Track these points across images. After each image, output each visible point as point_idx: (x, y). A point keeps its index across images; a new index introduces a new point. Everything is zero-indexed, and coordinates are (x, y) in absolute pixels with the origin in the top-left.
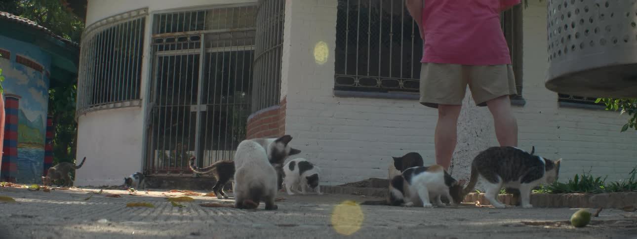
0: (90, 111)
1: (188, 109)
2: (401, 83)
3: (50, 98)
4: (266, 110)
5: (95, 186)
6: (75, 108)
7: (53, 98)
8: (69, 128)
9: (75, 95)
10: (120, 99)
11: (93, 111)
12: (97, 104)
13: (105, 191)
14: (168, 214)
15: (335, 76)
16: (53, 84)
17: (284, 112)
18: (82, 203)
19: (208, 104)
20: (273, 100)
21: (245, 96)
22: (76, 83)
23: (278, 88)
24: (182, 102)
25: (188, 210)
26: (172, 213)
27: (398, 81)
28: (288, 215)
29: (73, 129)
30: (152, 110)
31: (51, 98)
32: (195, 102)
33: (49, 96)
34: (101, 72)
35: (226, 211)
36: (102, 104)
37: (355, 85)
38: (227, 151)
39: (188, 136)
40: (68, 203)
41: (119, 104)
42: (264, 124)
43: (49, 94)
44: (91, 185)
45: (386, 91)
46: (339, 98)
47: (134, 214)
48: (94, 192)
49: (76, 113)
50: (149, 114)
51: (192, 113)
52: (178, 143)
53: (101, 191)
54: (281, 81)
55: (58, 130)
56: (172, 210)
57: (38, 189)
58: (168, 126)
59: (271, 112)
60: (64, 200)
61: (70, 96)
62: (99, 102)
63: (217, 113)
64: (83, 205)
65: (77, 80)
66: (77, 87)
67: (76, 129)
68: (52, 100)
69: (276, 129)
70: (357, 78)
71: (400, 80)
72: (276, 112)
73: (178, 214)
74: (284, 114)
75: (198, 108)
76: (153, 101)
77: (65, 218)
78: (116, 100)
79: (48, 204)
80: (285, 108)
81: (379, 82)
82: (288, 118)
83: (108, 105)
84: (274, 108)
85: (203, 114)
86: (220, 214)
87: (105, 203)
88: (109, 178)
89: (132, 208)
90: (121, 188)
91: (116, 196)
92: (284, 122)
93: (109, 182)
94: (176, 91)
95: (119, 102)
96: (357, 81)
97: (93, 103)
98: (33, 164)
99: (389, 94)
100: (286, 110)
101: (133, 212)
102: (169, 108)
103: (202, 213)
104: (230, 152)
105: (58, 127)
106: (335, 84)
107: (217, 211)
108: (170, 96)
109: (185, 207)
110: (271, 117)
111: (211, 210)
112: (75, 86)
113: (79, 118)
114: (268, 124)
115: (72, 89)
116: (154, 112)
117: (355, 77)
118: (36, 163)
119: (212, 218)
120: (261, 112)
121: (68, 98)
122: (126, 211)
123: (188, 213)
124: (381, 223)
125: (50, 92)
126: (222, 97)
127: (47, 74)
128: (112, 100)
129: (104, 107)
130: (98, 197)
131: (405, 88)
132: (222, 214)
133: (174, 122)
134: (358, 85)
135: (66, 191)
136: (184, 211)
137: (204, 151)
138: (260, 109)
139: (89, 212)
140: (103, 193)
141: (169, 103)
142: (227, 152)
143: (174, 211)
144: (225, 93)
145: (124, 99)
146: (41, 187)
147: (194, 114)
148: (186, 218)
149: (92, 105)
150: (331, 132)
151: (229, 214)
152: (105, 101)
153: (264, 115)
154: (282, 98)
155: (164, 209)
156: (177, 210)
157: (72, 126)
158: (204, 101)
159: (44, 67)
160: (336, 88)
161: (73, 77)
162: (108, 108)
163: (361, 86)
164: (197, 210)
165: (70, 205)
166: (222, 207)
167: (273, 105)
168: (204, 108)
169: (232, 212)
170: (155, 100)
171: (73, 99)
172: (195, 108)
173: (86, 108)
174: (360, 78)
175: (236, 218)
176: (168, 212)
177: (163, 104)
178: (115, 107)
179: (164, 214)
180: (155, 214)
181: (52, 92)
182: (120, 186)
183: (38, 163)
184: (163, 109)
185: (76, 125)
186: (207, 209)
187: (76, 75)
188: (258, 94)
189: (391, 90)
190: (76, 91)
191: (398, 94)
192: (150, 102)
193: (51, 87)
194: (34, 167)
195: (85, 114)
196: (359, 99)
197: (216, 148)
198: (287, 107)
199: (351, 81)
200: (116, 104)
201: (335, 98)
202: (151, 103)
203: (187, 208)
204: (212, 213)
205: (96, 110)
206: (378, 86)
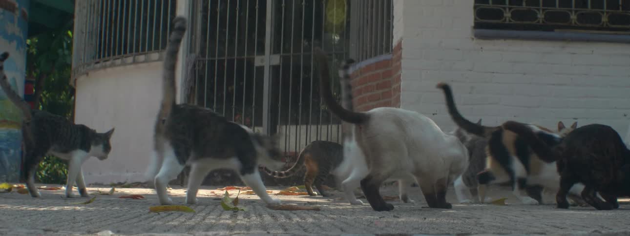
0: (95, 69)
1: (251, 63)
2: (573, 17)
3: (28, 52)
4: (372, 61)
5: (105, 184)
6: (70, 66)
7: (34, 51)
8: (62, 97)
9: (70, 47)
10: (143, 50)
11: (100, 68)
12: (106, 58)
13: (119, 190)
14: (214, 221)
15: (475, 7)
16: (32, 29)
17: (398, 63)
18: (78, 208)
19: (282, 54)
20: (382, 46)
21: (339, 41)
22: (71, 28)
23: (389, 28)
24: (241, 52)
25: (247, 215)
26: (220, 219)
27: (569, 13)
28: (400, 220)
29: (70, 98)
30: (194, 66)
31: (31, 51)
32: (261, 51)
33: (27, 48)
34: (111, 8)
35: (304, 215)
36: (114, 57)
37: (505, 20)
38: (312, 126)
39: (252, 104)
40: (56, 209)
41: (142, 58)
42: (370, 84)
43: (28, 45)
44: (99, 182)
45: (551, 29)
46: (481, 41)
47: (160, 223)
48: (100, 192)
49: (72, 75)
50: (189, 71)
51: (257, 68)
52: (236, 115)
53: (113, 190)
54: (393, 17)
55: (44, 100)
56: (220, 215)
57: (9, 190)
58: (220, 89)
59: (378, 65)
60: (49, 205)
61: (62, 47)
62: (109, 55)
63: (297, 68)
64: (79, 211)
65: (73, 22)
66: (73, 34)
67: (73, 98)
68: (32, 54)
69: (386, 90)
70: (507, 10)
71: (571, 11)
72: (386, 63)
73: (229, 222)
74: (399, 68)
75: (267, 60)
76: (195, 52)
77: (46, 230)
78: (137, 50)
79: (22, 210)
80: (400, 58)
81: (541, 16)
82: (403, 73)
83: (124, 59)
84: (384, 57)
85: (275, 69)
86: (296, 219)
87: (117, 208)
88: (127, 172)
89: (159, 214)
90: (146, 185)
91: (135, 197)
92: (398, 79)
93: (129, 176)
94: (232, 35)
95: (141, 54)
96: (508, 15)
97: (99, 57)
98: (4, 153)
99: (557, 33)
100: (402, 61)
101: (159, 219)
102: (221, 62)
103: (267, 219)
104: (317, 128)
105: (45, 95)
106: (475, 19)
107: (291, 215)
108: (222, 43)
109: (242, 210)
110: (380, 71)
111: (282, 214)
112: (70, 33)
113: (77, 81)
114: (374, 83)
115: (66, 38)
116: (197, 68)
117: (505, 8)
118: (7, 151)
119: (283, 226)
120: (364, 64)
121: (60, 51)
122: (146, 219)
123: (246, 219)
124: (536, 230)
125: (29, 41)
126: (304, 43)
127: (23, 14)
128: (131, 51)
129: (119, 62)
130: (109, 199)
131: (580, 25)
132: (298, 219)
133: (230, 83)
134: (510, 21)
135: (54, 192)
136: (240, 217)
137: (278, 127)
138: (362, 60)
139: (87, 221)
140: (115, 193)
141: (221, 54)
142: (314, 128)
143: (223, 217)
144: (308, 37)
145: (150, 49)
146: (15, 186)
147: (261, 69)
148: (240, 227)
149: (97, 60)
150: (470, 93)
151: (310, 220)
152: (120, 53)
153: (368, 68)
154: (395, 43)
155: (209, 214)
156: (228, 216)
157: (67, 93)
158: (276, 50)
159: (17, 5)
160: (477, 26)
161: (66, 19)
162: (124, 64)
163: (513, 22)
164: (260, 215)
165: (57, 212)
166: (300, 210)
167: (381, 53)
168: (276, 60)
169: (315, 218)
170: (198, 50)
171: (66, 52)
172: (262, 61)
173: (89, 65)
174: (512, 10)
175: (319, 226)
176: (213, 219)
177: (212, 54)
178: (135, 62)
179: (207, 221)
180: (191, 223)
181: (32, 42)
182: (145, 183)
183: (12, 151)
184: (212, 63)
185: (73, 92)
186: (277, 213)
187: (72, 16)
188: (359, 38)
189: (559, 27)
190: (71, 39)
191: (568, 33)
192: (191, 52)
193: (30, 35)
194: (5, 157)
195: (87, 74)
196: (509, 42)
197: (296, 122)
198: (403, 56)
199: (499, 14)
200: (137, 57)
201: (475, 41)
202: (193, 55)
203: (245, 213)
204: (282, 219)
205: (105, 67)
206: (539, 22)
